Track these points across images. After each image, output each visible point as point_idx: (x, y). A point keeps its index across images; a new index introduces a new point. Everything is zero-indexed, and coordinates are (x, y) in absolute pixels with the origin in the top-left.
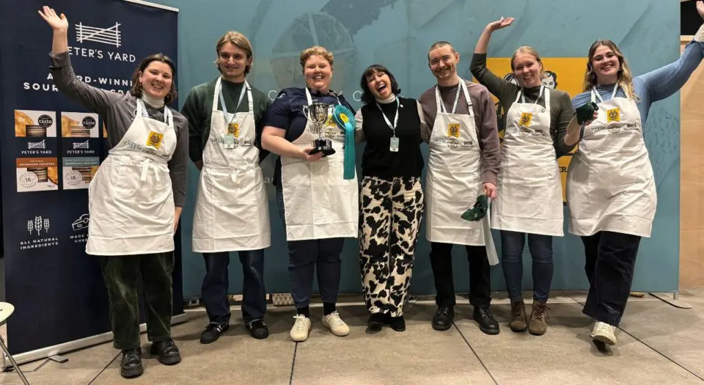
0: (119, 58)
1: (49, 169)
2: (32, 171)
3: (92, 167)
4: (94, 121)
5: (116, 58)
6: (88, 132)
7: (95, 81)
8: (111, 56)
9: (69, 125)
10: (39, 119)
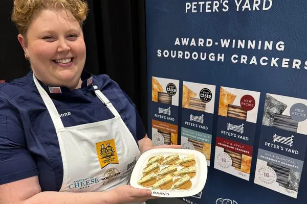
0: (249, 7)
1: (172, 134)
2: (161, 132)
3: (205, 144)
4: (210, 94)
5: (244, 7)
6: (204, 106)
7: (217, 44)
8: (238, 6)
9: (188, 95)
10: (167, 87)
